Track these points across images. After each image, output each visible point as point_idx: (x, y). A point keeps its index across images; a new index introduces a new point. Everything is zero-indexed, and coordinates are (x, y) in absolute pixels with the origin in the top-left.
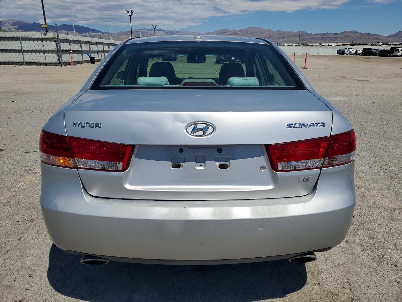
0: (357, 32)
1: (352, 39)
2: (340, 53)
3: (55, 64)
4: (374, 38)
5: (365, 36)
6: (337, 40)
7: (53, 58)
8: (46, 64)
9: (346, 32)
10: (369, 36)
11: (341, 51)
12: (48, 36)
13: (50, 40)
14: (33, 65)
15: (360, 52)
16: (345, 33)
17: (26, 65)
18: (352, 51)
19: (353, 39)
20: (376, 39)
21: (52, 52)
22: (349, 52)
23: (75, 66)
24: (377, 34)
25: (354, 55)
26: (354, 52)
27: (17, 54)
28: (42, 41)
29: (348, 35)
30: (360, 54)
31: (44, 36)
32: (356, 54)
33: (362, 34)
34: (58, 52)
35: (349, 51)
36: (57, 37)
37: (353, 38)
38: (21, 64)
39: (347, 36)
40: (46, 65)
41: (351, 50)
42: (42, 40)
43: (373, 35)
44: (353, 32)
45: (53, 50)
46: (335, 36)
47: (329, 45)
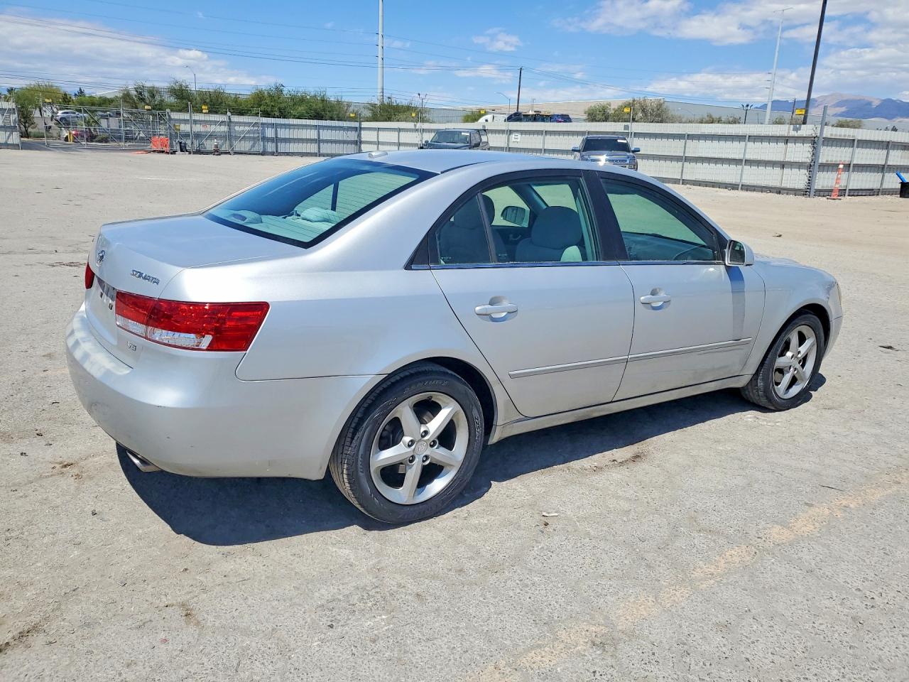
3: (795, 192)
7: (798, 179)
8: (779, 191)
12: (800, 133)
13: (803, 139)
14: (754, 190)
17: (742, 189)
21: (799, 165)
23: (840, 199)
27: (733, 167)
28: (787, 142)
31: (793, 133)
34: (812, 167)
36: (818, 135)
38: (734, 187)
40: (779, 193)
42: (787, 140)
45: (802, 163)
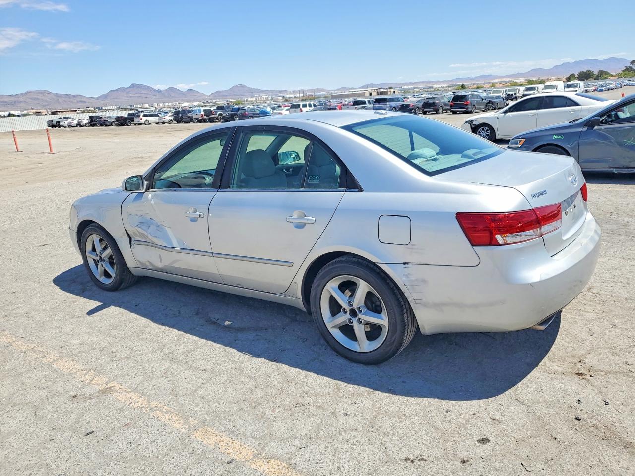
0: (49, 93)
1: (44, 104)
2: (53, 125)
4: (78, 102)
5: (64, 99)
6: (19, 105)
9: (30, 92)
10: (70, 98)
11: (54, 123)
15: (85, 122)
16: (29, 94)
18: (72, 121)
19: (46, 103)
20: (81, 101)
22: (68, 124)
24: (80, 95)
25: (77, 127)
26: (76, 122)
29: (36, 97)
30: (87, 125)
32: (80, 125)
33: (58, 95)
35: (67, 122)
37: (46, 101)
39: (35, 99)
41: (70, 120)
43: (74, 96)
44: (42, 93)
46: (13, 99)
47: (10, 115)
